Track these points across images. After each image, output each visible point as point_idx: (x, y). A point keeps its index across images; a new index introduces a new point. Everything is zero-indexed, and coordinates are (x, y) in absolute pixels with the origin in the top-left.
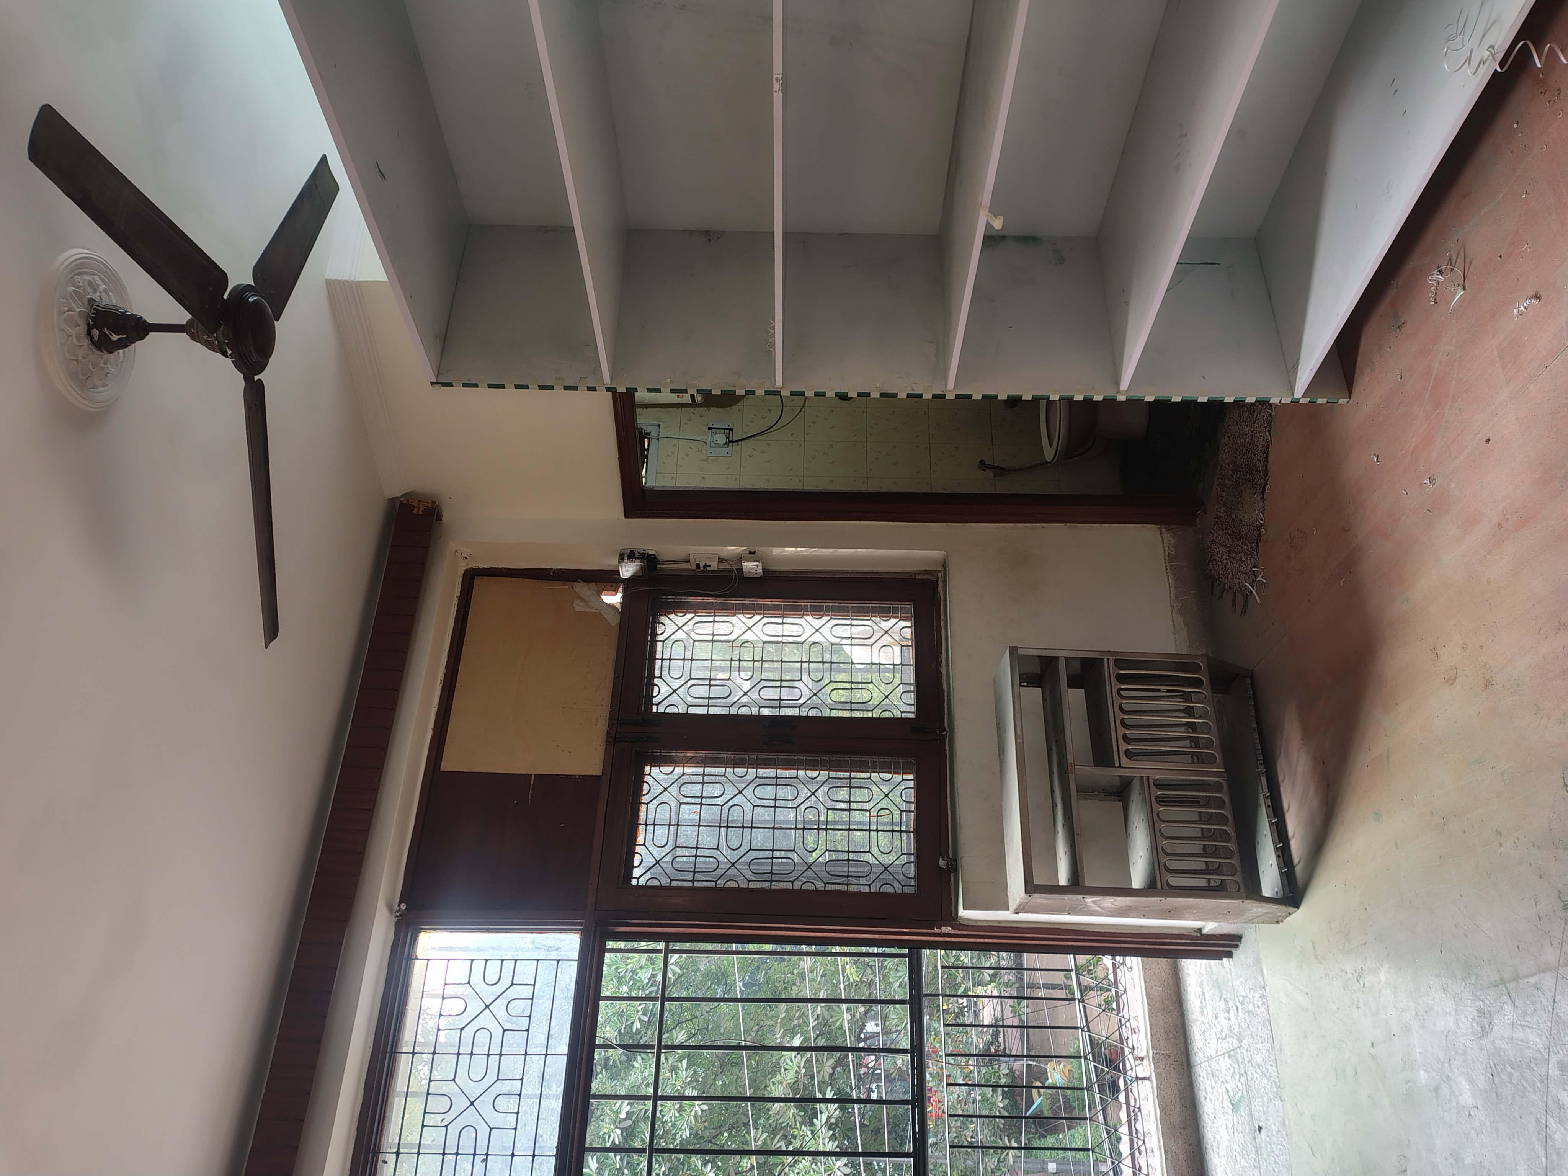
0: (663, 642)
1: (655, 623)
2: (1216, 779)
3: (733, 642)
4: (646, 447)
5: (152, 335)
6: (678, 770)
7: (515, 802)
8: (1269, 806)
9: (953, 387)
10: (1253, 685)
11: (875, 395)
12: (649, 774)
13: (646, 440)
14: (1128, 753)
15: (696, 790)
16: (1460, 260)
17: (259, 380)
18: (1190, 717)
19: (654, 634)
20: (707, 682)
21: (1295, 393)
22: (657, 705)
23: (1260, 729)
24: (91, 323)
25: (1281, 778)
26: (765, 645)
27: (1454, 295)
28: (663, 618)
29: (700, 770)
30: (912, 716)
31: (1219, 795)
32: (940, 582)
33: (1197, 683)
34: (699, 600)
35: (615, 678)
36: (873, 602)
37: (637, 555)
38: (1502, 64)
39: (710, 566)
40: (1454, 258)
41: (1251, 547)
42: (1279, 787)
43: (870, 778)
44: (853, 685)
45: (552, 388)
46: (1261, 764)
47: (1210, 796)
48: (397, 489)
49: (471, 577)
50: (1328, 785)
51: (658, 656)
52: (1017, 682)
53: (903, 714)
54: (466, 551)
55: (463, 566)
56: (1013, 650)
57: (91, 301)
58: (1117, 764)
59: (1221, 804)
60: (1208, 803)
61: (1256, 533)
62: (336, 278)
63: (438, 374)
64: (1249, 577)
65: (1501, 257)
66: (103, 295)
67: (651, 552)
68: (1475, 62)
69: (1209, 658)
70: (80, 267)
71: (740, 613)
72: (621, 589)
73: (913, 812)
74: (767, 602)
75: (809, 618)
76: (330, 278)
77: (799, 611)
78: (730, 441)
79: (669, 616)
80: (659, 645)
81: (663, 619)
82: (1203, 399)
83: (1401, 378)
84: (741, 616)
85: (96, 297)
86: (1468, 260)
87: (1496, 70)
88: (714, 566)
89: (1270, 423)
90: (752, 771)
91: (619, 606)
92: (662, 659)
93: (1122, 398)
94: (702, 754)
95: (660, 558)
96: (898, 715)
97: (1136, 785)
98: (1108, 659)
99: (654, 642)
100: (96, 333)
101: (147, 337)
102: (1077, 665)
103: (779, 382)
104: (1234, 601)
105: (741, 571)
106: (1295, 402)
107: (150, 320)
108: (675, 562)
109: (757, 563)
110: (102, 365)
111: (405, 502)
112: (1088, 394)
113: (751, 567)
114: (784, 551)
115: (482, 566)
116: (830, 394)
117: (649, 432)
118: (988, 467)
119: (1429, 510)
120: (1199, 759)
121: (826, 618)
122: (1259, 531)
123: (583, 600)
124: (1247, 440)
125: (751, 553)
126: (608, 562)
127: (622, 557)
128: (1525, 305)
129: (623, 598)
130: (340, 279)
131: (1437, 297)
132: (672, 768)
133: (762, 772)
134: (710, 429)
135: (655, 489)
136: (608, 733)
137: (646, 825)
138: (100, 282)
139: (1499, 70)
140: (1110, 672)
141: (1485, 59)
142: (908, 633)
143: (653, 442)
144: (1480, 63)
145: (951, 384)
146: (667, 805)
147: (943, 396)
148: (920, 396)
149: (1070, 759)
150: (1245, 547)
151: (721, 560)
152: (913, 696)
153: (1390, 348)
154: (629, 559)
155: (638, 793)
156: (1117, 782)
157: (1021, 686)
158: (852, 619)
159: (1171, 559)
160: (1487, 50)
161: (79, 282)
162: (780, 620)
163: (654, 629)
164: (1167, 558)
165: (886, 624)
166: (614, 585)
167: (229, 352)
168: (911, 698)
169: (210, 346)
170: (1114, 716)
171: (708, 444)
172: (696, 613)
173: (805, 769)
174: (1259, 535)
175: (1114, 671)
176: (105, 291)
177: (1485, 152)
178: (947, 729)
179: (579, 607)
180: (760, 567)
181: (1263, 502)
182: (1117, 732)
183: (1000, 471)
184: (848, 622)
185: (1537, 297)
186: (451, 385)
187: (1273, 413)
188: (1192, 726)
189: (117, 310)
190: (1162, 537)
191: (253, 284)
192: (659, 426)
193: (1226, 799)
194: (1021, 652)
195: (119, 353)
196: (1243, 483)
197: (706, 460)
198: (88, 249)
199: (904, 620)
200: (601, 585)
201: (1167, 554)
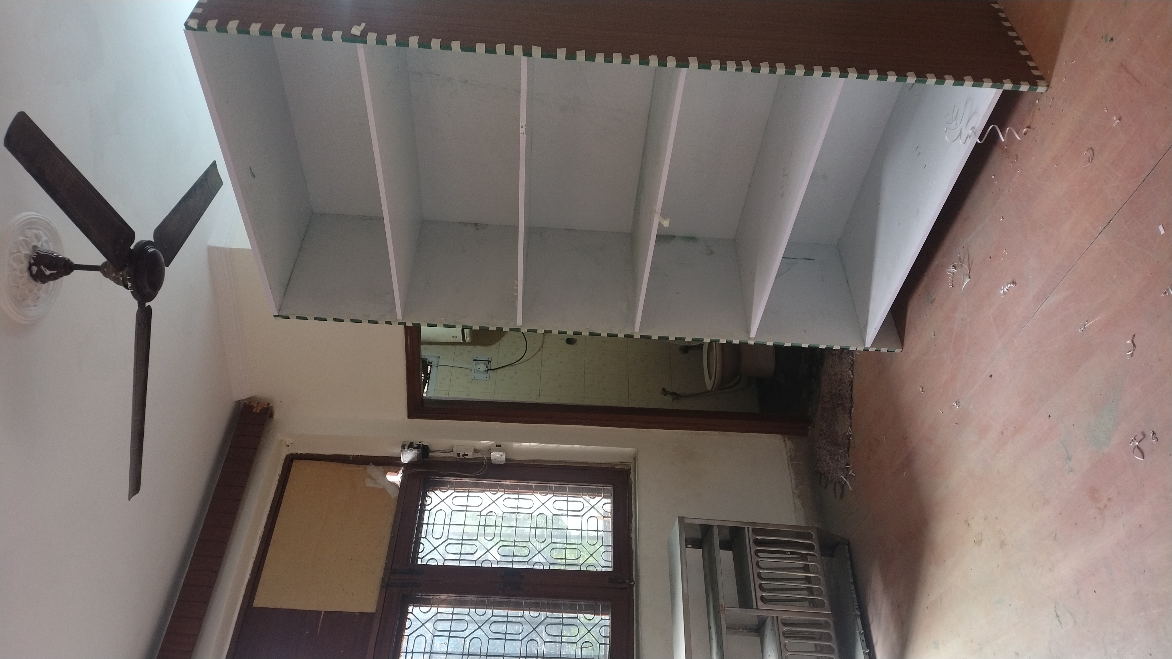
0: (430, 511)
1: (425, 496)
2: (825, 619)
3: (481, 512)
4: (429, 372)
5: (76, 272)
6: (434, 610)
7: (307, 632)
8: (863, 641)
9: (638, 330)
10: (850, 551)
11: (586, 334)
12: (412, 613)
13: (429, 367)
14: (763, 599)
15: (446, 626)
16: (966, 259)
17: (149, 306)
18: (806, 572)
19: (424, 505)
20: (460, 542)
21: (866, 344)
22: (422, 559)
23: (855, 583)
24: (32, 262)
25: (871, 619)
26: (505, 514)
27: (964, 282)
28: (430, 492)
29: (450, 610)
30: (609, 570)
31: (827, 631)
32: (632, 471)
33: (810, 547)
34: (458, 480)
35: (392, 538)
36: (584, 484)
37: (415, 446)
38: (980, 138)
39: (467, 455)
40: (962, 258)
41: (844, 451)
42: (870, 626)
43: (577, 618)
44: (566, 546)
45: (360, 321)
46: (857, 609)
47: (821, 633)
48: (243, 394)
49: (291, 460)
50: (902, 623)
51: (425, 521)
52: (684, 543)
53: (603, 569)
54: (289, 441)
55: (285, 452)
56: (681, 519)
57: (35, 247)
58: (755, 607)
59: (828, 638)
60: (821, 637)
61: (847, 441)
62: (216, 245)
63: (280, 310)
64: (844, 473)
65: (990, 257)
66: (45, 245)
67: (425, 444)
68: (964, 136)
69: (818, 529)
70: (30, 224)
71: (487, 491)
72: (401, 471)
73: (608, 644)
74: (508, 483)
75: (538, 495)
76: (211, 245)
77: (529, 490)
78: (488, 370)
79: (436, 492)
80: (426, 513)
81: (431, 494)
82: (805, 345)
83: (934, 335)
84: (488, 493)
85: (39, 245)
86: (971, 260)
87: (977, 142)
88: (471, 455)
89: (852, 365)
90: (490, 611)
91: (398, 483)
92: (428, 524)
93: (751, 343)
94: (453, 597)
95: (432, 448)
96: (599, 569)
97: (769, 622)
98: (748, 528)
99: (423, 511)
100: (35, 269)
101: (72, 273)
102: (727, 532)
103: (519, 322)
104: (835, 489)
105: (490, 459)
106: (866, 350)
107: (76, 262)
108: (443, 452)
109: (501, 453)
110: (36, 291)
111: (248, 404)
112: (729, 339)
113: (497, 456)
114: (521, 445)
115: (300, 452)
116: (555, 332)
117: (431, 361)
118: (668, 393)
119: (957, 423)
120: (813, 603)
121: (549, 496)
122: (849, 439)
123: (373, 479)
124: (838, 377)
125: (497, 446)
126: (392, 451)
127: (403, 447)
128: (1007, 288)
129: (402, 476)
130: (218, 246)
131: (954, 283)
132: (430, 608)
133: (497, 612)
134: (474, 360)
135: (431, 398)
136: (383, 579)
137: (406, 653)
138: (43, 235)
139: (979, 142)
140: (749, 537)
141: (970, 134)
142: (609, 508)
143: (434, 369)
144: (967, 138)
145: (637, 328)
146: (423, 637)
147: (632, 336)
148: (616, 335)
149: (722, 602)
150: (841, 451)
151: (476, 451)
152: (611, 555)
153: (926, 316)
154: (408, 448)
155: (402, 627)
156: (755, 621)
157: (686, 547)
158: (568, 497)
159: (791, 459)
160: (971, 129)
161: (28, 234)
162: (516, 496)
163: (423, 501)
164: (789, 458)
165: (593, 501)
166: (397, 468)
167: (130, 285)
168: (610, 556)
169: (116, 281)
170: (752, 570)
171: (473, 371)
172: (455, 490)
173: (529, 611)
174: (849, 443)
175: (752, 537)
176: (47, 242)
177: (976, 193)
178: (634, 580)
179: (369, 483)
180: (504, 457)
181: (851, 419)
182: (754, 582)
183: (676, 396)
184: (566, 498)
185: (1014, 283)
186: (288, 317)
187: (854, 359)
188: (808, 580)
189: (52, 254)
190: (785, 443)
191: (153, 241)
192: (439, 357)
193: (833, 634)
194: (687, 521)
195: (49, 284)
196: (838, 407)
197: (471, 382)
198: (37, 212)
199: (606, 498)
200: (387, 468)
201: (789, 456)
